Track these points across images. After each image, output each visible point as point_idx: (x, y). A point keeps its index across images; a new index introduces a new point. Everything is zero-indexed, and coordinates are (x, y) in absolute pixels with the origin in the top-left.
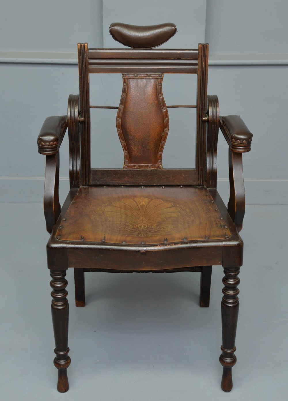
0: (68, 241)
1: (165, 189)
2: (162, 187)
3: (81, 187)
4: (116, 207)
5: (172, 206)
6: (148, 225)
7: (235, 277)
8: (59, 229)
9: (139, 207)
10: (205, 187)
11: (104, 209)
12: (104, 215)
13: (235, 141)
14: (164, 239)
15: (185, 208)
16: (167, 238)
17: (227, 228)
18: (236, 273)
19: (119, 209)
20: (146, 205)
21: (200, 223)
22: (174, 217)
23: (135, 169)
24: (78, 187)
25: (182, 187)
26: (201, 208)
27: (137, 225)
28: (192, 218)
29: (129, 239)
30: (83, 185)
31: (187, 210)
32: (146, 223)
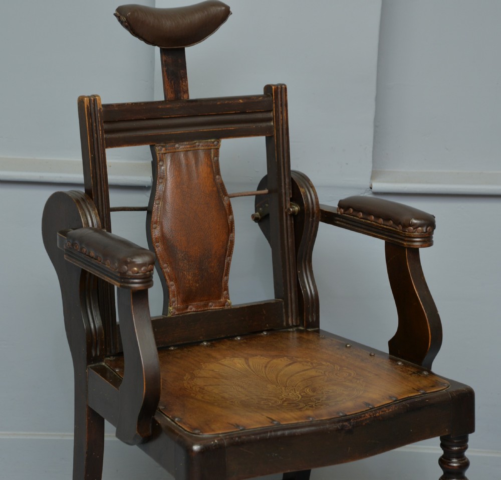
2: (237, 339)
5: (291, 362)
7: (460, 455)
8: (178, 422)
13: (414, 229)
18: (463, 448)
22: (318, 376)
23: (187, 312)
24: (102, 360)
26: (344, 357)
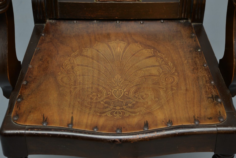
0: (26, 125)
1: (143, 25)
2: (140, 23)
3: (48, 21)
4: (87, 56)
5: (152, 55)
6: (125, 90)
8: (17, 102)
9: (114, 57)
10: (190, 21)
11: (74, 61)
12: (73, 71)
14: (143, 124)
15: (167, 59)
16: (148, 121)
17: (220, 103)
19: (91, 60)
20: (122, 52)
21: (187, 90)
22: (155, 76)
24: (44, 22)
25: (163, 22)
26: (186, 62)
27: (112, 90)
28: (176, 79)
29: (101, 121)
30: (50, 19)
31: (169, 64)
32: (122, 85)
